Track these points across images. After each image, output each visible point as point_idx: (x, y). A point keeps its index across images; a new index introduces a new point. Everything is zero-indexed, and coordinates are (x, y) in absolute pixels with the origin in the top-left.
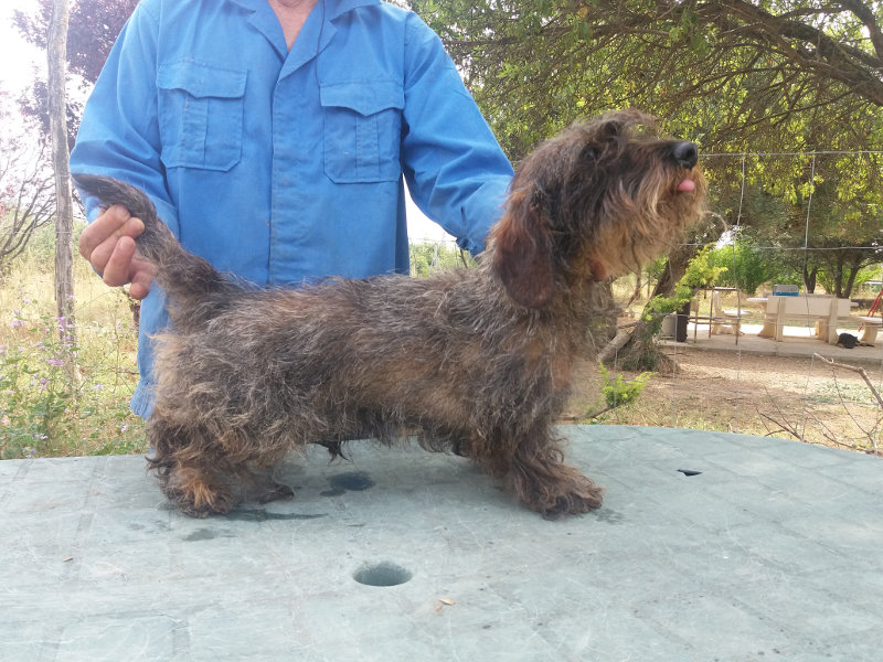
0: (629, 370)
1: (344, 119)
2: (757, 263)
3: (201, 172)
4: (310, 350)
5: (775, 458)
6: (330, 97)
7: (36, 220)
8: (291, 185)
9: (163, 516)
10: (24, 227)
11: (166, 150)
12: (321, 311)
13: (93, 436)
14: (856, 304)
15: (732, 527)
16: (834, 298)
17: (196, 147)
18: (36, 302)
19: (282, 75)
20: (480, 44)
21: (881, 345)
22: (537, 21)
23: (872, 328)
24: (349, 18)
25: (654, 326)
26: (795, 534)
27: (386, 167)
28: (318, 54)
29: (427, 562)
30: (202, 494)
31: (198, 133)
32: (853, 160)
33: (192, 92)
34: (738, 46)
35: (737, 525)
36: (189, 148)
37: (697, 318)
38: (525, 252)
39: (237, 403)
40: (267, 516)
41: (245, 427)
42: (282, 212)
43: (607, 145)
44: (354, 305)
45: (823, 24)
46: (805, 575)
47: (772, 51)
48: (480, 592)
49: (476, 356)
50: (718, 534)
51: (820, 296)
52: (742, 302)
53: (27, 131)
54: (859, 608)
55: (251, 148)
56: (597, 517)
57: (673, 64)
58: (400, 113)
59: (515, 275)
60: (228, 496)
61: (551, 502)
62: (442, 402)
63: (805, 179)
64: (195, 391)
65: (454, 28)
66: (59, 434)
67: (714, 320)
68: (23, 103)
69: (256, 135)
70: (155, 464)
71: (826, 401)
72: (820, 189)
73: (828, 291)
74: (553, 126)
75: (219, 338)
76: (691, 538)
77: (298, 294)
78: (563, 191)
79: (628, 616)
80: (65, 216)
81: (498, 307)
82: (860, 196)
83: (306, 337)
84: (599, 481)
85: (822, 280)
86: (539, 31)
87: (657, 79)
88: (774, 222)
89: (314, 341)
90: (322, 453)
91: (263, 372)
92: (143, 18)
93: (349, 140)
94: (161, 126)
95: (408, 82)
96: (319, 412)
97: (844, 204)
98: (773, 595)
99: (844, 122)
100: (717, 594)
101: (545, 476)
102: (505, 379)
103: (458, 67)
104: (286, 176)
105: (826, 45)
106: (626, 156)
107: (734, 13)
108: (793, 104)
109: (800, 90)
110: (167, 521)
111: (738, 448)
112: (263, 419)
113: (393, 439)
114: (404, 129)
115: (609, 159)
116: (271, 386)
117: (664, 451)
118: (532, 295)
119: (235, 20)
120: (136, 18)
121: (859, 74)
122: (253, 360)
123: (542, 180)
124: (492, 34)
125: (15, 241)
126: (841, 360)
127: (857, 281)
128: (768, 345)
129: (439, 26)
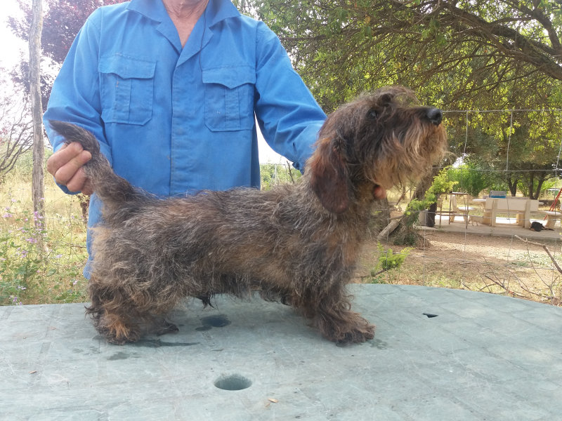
0: (398, 245)
1: (217, 91)
2: (479, 177)
3: (127, 126)
4: (190, 239)
5: (485, 306)
6: (209, 76)
7: (21, 149)
8: (184, 134)
9: (95, 344)
10: (14, 153)
11: (104, 112)
12: (197, 214)
13: (56, 287)
14: (542, 203)
15: (456, 351)
16: (528, 200)
17: (124, 110)
18: (19, 202)
19: (178, 64)
20: (302, 39)
21: (560, 230)
22: (339, 25)
23: (552, 218)
24: (221, 26)
25: (414, 218)
26: (495, 356)
27: (244, 121)
28: (201, 49)
29: (261, 374)
30: (121, 330)
31: (125, 101)
32: (539, 112)
33: (121, 76)
34: (466, 41)
35: (459, 350)
36: (119, 111)
37: (441, 212)
38: (331, 177)
39: (143, 275)
40: (161, 344)
41: (149, 289)
42: (177, 151)
43: (385, 108)
44: (218, 209)
45: (519, 27)
46: (501, 383)
47: (486, 44)
48: (294, 394)
49: (296, 244)
50: (447, 356)
51: (519, 198)
52: (470, 202)
53: (16, 92)
54: (534, 404)
55: (158, 110)
56: (371, 345)
57: (425, 52)
58: (253, 86)
59: (325, 192)
60: (137, 331)
61: (342, 336)
62: (274, 272)
63: (508, 125)
64: (116, 267)
65: (287, 29)
66: (34, 286)
67: (452, 213)
68: (14, 75)
69: (161, 102)
70: (91, 310)
71: (523, 265)
72: (518, 130)
73: (525, 194)
74: (349, 91)
75: (132, 232)
76: (430, 359)
77: (183, 202)
78: (355, 138)
79: (388, 409)
80: (39, 147)
81: (311, 212)
82: (543, 135)
83: (188, 231)
84: (373, 321)
85: (521, 188)
86: (340, 31)
87: (414, 61)
88: (490, 151)
89: (193, 233)
90: (198, 303)
91: (160, 255)
92: (90, 28)
93: (221, 104)
94: (102, 96)
95: (258, 66)
96: (196, 278)
97: (533, 140)
98: (480, 396)
99: (533, 88)
100: (445, 395)
101: (338, 320)
102: (313, 259)
103: (289, 54)
104: (181, 128)
105: (521, 40)
106: (397, 116)
107: (463, 20)
108: (500, 77)
109: (506, 69)
110: (97, 347)
111: (461, 299)
112: (159, 285)
113: (244, 295)
114: (256, 96)
115: (386, 117)
116: (165, 265)
117: (415, 301)
118: (335, 205)
119: (149, 29)
120: (86, 27)
121: (542, 59)
122: (153, 247)
123: (341, 130)
124: (310, 33)
125: (7, 162)
126: (533, 239)
127: (542, 189)
128: (487, 230)
129: (276, 29)
